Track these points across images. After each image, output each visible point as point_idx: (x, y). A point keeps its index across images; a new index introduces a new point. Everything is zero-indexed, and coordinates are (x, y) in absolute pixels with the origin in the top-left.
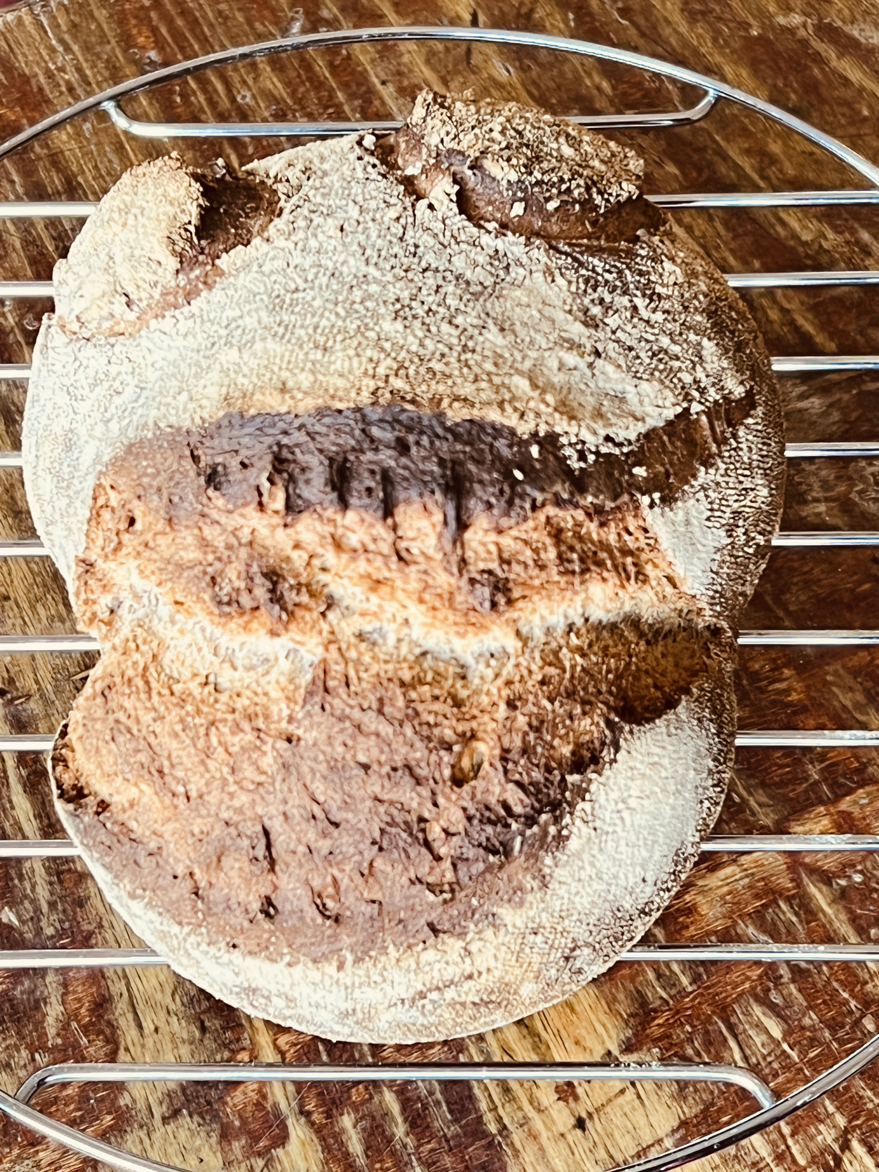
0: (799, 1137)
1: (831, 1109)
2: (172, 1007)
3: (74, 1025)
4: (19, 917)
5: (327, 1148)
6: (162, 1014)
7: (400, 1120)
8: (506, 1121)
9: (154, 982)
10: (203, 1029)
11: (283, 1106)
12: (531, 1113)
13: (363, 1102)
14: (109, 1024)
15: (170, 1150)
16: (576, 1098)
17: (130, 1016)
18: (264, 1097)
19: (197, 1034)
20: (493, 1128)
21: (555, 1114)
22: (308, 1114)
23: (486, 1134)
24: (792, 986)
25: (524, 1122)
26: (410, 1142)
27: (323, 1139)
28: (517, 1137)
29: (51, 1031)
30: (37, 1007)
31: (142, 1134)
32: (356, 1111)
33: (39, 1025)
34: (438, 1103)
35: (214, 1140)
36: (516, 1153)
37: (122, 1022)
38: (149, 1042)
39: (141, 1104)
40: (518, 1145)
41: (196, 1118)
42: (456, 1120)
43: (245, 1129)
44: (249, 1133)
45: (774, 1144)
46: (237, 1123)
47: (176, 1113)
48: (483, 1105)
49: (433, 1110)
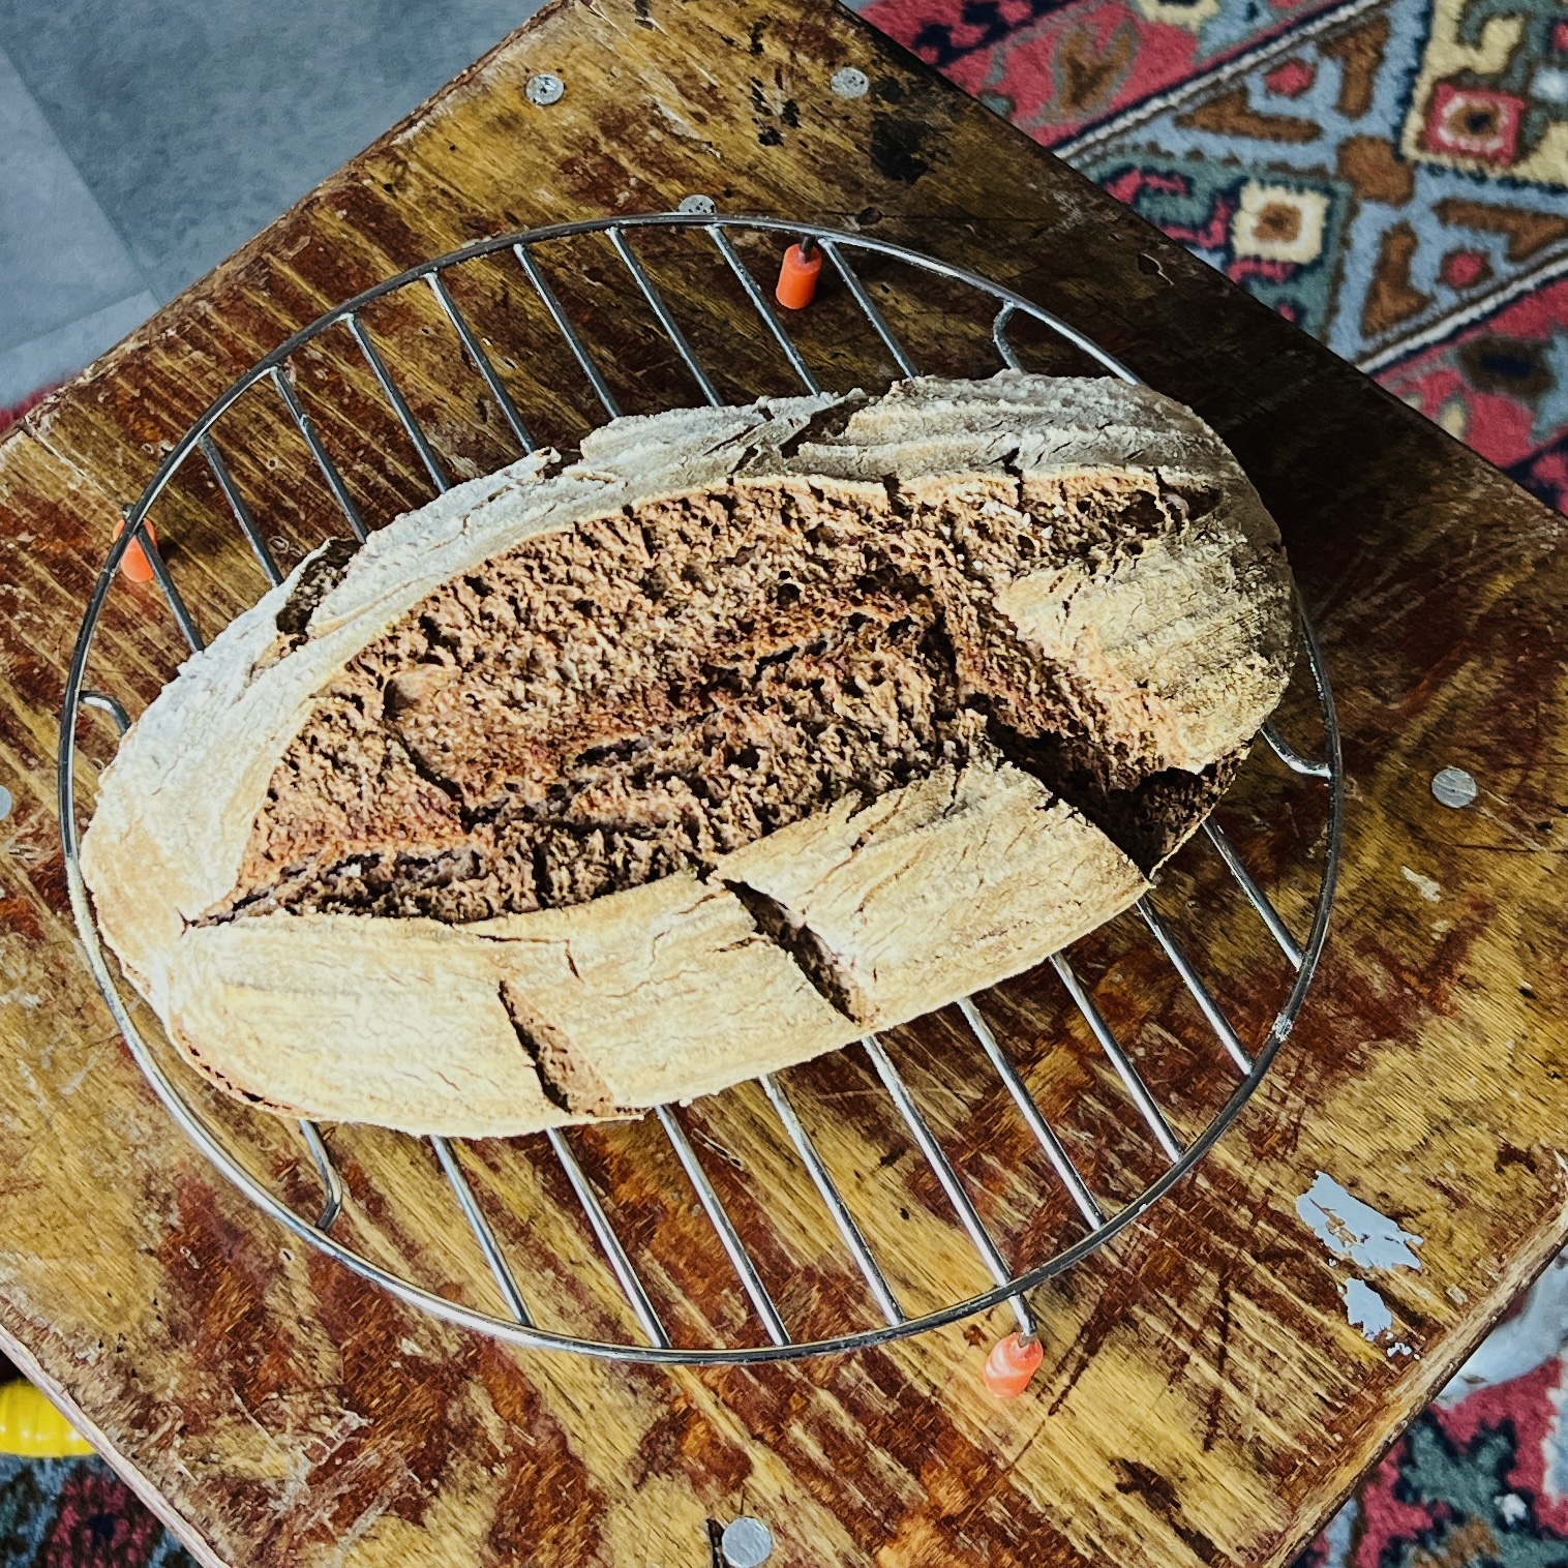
0: (1186, 1305)
1: (1201, 1270)
2: (597, 1381)
3: (516, 1429)
4: (419, 1344)
5: (791, 1463)
6: (591, 1392)
7: (842, 1413)
8: (934, 1380)
9: (570, 1363)
10: (634, 1391)
11: (736, 1438)
12: (952, 1365)
13: (804, 1409)
14: (547, 1417)
15: (654, 1513)
16: (985, 1339)
17: (563, 1403)
18: (715, 1435)
19: (630, 1397)
20: (925, 1392)
21: (973, 1360)
22: (759, 1437)
23: (923, 1399)
24: (1127, 1173)
25: (950, 1377)
26: (860, 1429)
27: (783, 1455)
28: (949, 1391)
29: (498, 1442)
30: (475, 1424)
31: (622, 1506)
32: (801, 1417)
33: (484, 1439)
34: (868, 1386)
35: (688, 1488)
36: (955, 1407)
37: (557, 1410)
38: (591, 1421)
39: (609, 1481)
40: (954, 1399)
41: (664, 1476)
42: (891, 1396)
43: (711, 1469)
44: (717, 1472)
45: (1167, 1319)
46: (702, 1468)
47: (643, 1478)
48: (908, 1374)
49: (867, 1393)
